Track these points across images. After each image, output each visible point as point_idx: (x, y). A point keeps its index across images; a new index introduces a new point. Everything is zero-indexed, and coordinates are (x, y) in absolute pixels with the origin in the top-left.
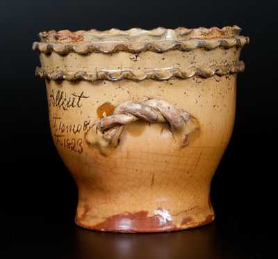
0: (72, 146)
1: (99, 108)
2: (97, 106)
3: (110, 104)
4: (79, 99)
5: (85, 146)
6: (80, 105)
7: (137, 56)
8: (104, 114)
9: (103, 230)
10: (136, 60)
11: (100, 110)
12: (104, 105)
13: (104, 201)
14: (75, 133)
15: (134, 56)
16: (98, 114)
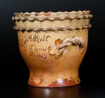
0: (42, 56)
1: (55, 41)
2: (55, 40)
3: (60, 39)
4: (47, 38)
5: (48, 56)
6: (47, 40)
7: (71, 21)
8: (58, 43)
9: (51, 87)
10: (71, 23)
11: (56, 42)
12: (57, 39)
13: (51, 76)
14: (44, 51)
15: (70, 21)
16: (55, 43)
